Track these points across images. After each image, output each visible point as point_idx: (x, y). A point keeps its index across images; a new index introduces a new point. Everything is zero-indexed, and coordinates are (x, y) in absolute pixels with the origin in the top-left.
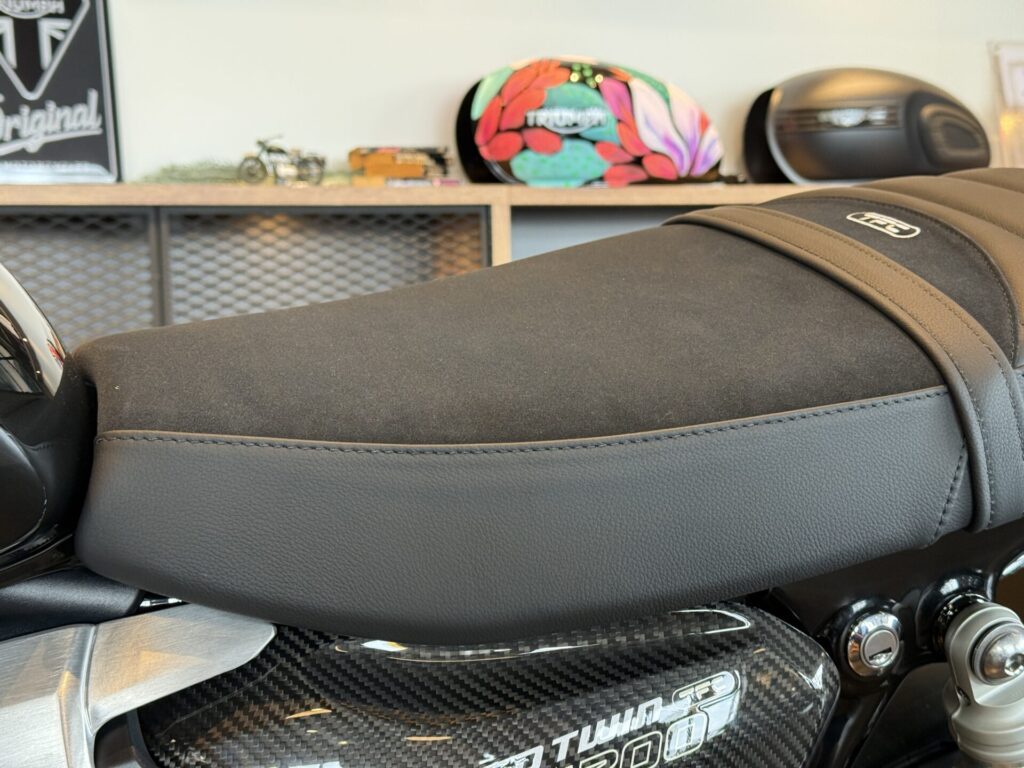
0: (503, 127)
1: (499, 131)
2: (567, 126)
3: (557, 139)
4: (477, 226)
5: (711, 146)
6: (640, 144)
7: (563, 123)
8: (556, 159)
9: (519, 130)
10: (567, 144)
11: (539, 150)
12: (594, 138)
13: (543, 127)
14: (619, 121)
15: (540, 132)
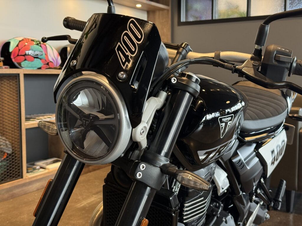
0: (19, 55)
1: (18, 55)
2: (35, 55)
3: (33, 58)
4: (16, 79)
5: (59, 60)
8: (32, 63)
9: (24, 56)
11: (29, 61)
12: (41, 58)
13: (30, 55)
14: (45, 54)
15: (29, 56)
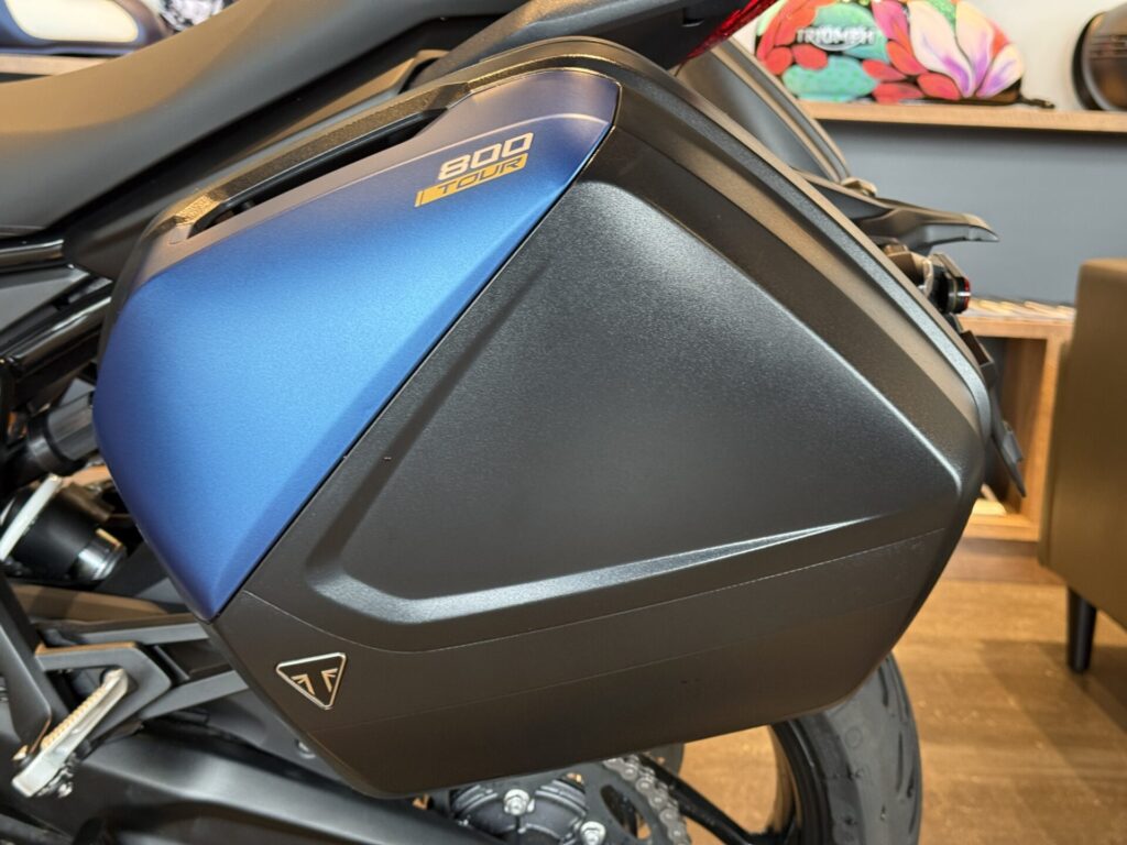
0: (778, 44)
2: (833, 44)
5: (1004, 69)
6: (915, 63)
7: (830, 41)
8: (823, 74)
9: (789, 46)
10: (833, 60)
11: (806, 65)
12: (862, 55)
13: (811, 44)
14: (890, 40)
15: (807, 47)
